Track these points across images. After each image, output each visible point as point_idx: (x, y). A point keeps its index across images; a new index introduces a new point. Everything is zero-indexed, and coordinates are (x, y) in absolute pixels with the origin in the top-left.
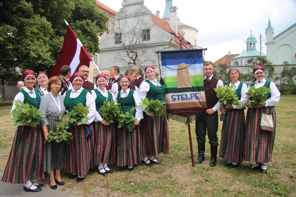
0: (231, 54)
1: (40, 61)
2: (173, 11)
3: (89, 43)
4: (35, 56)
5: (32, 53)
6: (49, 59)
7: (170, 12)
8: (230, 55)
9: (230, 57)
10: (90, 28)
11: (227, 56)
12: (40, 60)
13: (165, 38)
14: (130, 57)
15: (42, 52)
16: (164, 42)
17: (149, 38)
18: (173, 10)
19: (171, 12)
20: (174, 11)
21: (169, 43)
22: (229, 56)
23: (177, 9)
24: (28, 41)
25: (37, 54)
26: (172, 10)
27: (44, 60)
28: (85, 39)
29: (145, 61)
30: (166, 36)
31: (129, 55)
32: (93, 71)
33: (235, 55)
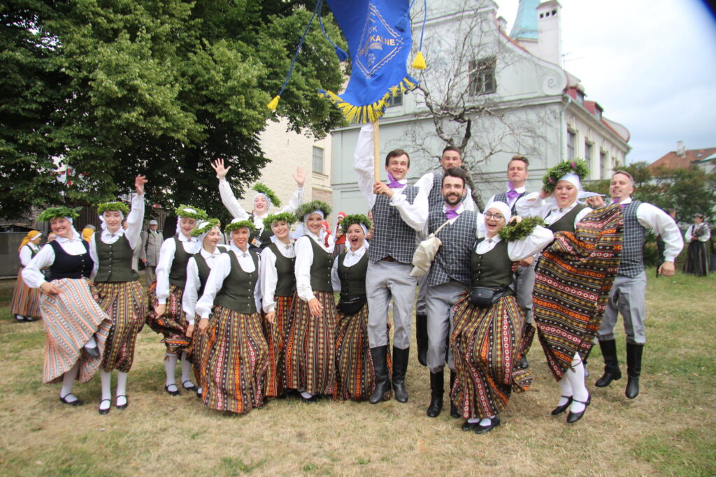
0: (686, 149)
1: (135, 114)
2: (548, 14)
3: (312, 86)
4: (116, 88)
5: (100, 75)
6: (175, 111)
7: (539, 16)
9: (683, 157)
10: (315, 37)
11: (673, 154)
12: (134, 110)
13: (545, 83)
14: (446, 140)
15: (141, 76)
16: (543, 95)
17: (491, 87)
18: (549, 10)
19: (542, 16)
20: (551, 14)
21: (560, 100)
22: (680, 156)
23: (561, 7)
24: (84, 36)
25: (121, 84)
26: (544, 11)
27: (152, 111)
28: (298, 71)
29: (491, 154)
30: (549, 78)
31: (442, 132)
32: (311, 194)
33: (697, 152)
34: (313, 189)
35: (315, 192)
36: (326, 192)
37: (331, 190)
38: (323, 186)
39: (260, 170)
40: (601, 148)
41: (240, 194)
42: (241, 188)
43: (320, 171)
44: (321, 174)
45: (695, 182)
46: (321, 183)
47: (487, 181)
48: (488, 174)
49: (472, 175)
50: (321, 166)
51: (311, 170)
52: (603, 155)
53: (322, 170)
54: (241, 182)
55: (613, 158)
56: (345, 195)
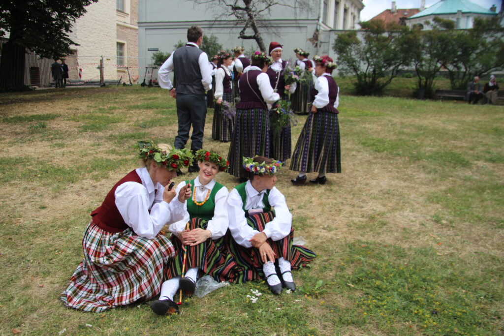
0: (397, 8)
8: (394, 10)
9: (395, 14)
11: (388, 11)
22: (393, 13)
32: (116, 29)
33: (404, 10)
34: (118, 25)
35: (118, 27)
36: (127, 28)
37: (137, 27)
38: (125, 23)
39: (85, 8)
40: (345, 5)
41: (68, 27)
42: (69, 22)
43: (122, 10)
44: (122, 12)
45: (415, 37)
46: (123, 20)
47: (266, 27)
48: (268, 20)
49: (256, 20)
50: (123, 6)
51: (115, 8)
52: (346, 11)
53: (123, 9)
54: (68, 17)
55: (352, 13)
56: (149, 32)
